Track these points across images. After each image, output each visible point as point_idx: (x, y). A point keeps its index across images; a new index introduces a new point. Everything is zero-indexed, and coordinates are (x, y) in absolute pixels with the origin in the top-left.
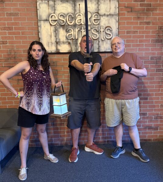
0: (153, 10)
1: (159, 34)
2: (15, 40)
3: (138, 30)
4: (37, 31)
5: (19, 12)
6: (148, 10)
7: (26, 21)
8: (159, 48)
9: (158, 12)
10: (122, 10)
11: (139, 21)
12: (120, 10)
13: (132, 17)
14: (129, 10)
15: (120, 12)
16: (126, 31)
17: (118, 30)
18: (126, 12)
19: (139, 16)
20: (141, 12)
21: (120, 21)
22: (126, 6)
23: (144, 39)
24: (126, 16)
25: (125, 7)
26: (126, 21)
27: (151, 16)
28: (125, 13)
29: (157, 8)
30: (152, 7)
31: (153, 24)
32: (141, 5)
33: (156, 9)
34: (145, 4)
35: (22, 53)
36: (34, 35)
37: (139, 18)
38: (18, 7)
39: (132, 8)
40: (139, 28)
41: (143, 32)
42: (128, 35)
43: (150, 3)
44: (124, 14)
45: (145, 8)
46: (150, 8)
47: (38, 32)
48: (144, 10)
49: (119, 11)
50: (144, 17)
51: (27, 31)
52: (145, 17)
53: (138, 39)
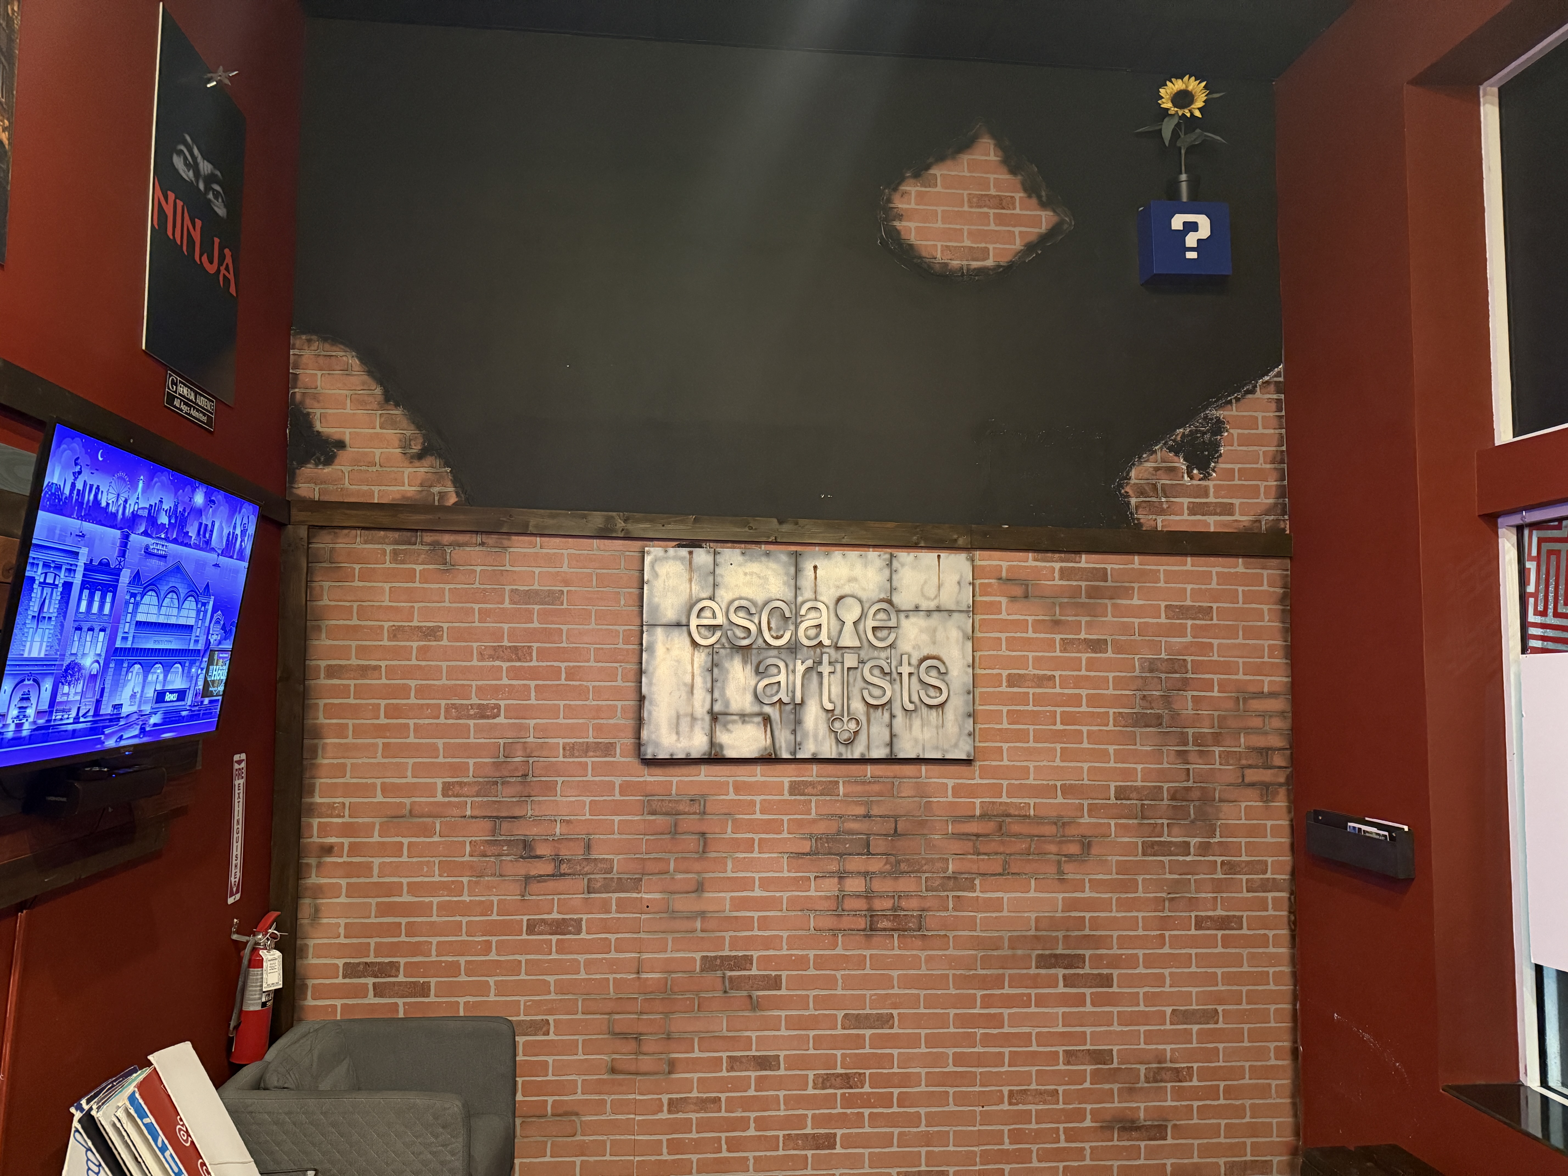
0: (1115, 593)
1: (1145, 693)
2: (533, 701)
3: (1057, 674)
4: (635, 667)
5: (565, 589)
6: (1093, 593)
7: (593, 626)
8: (1149, 748)
9: (1136, 601)
10: (985, 590)
11: (1058, 637)
12: (977, 589)
13: (1030, 619)
14: (1018, 591)
15: (978, 598)
16: (1005, 673)
17: (970, 670)
18: (1004, 600)
19: (1058, 617)
20: (1066, 600)
21: (978, 634)
22: (1004, 575)
23: (1084, 708)
24: (1004, 616)
25: (1000, 579)
26: (1003, 636)
27: (1109, 618)
28: (1000, 602)
29: (1133, 588)
30: (1109, 583)
31: (1119, 648)
32: (1065, 574)
33: (1127, 592)
34: (1079, 568)
35: (561, 759)
36: (619, 683)
37: (1056, 623)
38: (565, 568)
39: (1027, 585)
40: (1059, 664)
41: (1078, 682)
42: (1016, 690)
43: (1102, 566)
44: (994, 607)
45: (1083, 584)
46: (1102, 584)
47: (641, 672)
48: (1076, 592)
49: (973, 596)
50: (1080, 622)
51: (592, 663)
52: (1084, 620)
53: (1059, 710)
